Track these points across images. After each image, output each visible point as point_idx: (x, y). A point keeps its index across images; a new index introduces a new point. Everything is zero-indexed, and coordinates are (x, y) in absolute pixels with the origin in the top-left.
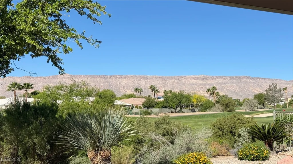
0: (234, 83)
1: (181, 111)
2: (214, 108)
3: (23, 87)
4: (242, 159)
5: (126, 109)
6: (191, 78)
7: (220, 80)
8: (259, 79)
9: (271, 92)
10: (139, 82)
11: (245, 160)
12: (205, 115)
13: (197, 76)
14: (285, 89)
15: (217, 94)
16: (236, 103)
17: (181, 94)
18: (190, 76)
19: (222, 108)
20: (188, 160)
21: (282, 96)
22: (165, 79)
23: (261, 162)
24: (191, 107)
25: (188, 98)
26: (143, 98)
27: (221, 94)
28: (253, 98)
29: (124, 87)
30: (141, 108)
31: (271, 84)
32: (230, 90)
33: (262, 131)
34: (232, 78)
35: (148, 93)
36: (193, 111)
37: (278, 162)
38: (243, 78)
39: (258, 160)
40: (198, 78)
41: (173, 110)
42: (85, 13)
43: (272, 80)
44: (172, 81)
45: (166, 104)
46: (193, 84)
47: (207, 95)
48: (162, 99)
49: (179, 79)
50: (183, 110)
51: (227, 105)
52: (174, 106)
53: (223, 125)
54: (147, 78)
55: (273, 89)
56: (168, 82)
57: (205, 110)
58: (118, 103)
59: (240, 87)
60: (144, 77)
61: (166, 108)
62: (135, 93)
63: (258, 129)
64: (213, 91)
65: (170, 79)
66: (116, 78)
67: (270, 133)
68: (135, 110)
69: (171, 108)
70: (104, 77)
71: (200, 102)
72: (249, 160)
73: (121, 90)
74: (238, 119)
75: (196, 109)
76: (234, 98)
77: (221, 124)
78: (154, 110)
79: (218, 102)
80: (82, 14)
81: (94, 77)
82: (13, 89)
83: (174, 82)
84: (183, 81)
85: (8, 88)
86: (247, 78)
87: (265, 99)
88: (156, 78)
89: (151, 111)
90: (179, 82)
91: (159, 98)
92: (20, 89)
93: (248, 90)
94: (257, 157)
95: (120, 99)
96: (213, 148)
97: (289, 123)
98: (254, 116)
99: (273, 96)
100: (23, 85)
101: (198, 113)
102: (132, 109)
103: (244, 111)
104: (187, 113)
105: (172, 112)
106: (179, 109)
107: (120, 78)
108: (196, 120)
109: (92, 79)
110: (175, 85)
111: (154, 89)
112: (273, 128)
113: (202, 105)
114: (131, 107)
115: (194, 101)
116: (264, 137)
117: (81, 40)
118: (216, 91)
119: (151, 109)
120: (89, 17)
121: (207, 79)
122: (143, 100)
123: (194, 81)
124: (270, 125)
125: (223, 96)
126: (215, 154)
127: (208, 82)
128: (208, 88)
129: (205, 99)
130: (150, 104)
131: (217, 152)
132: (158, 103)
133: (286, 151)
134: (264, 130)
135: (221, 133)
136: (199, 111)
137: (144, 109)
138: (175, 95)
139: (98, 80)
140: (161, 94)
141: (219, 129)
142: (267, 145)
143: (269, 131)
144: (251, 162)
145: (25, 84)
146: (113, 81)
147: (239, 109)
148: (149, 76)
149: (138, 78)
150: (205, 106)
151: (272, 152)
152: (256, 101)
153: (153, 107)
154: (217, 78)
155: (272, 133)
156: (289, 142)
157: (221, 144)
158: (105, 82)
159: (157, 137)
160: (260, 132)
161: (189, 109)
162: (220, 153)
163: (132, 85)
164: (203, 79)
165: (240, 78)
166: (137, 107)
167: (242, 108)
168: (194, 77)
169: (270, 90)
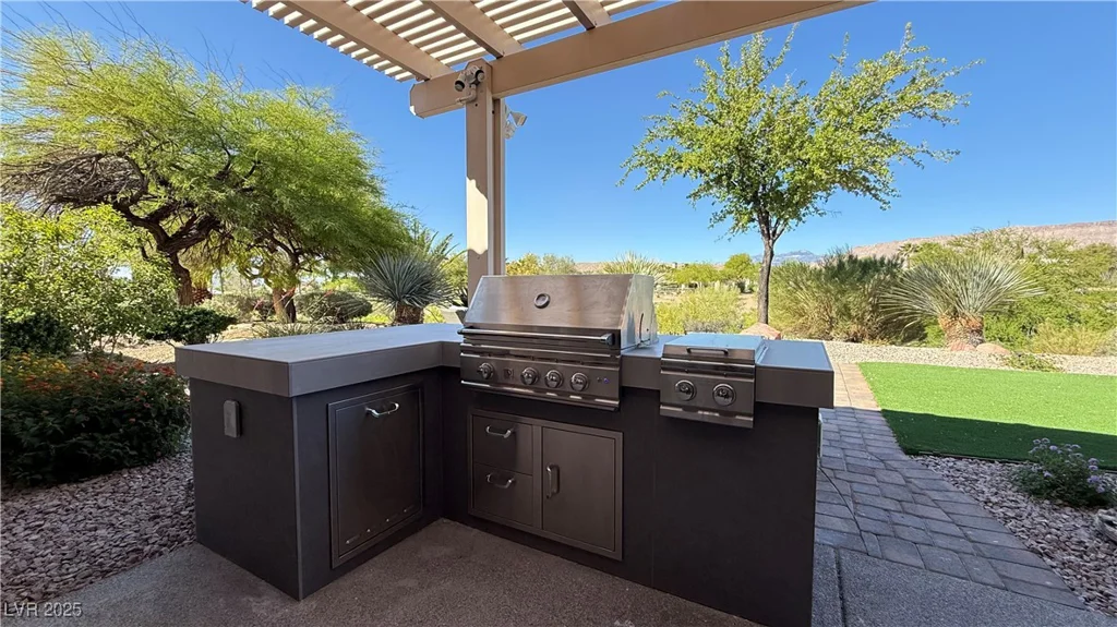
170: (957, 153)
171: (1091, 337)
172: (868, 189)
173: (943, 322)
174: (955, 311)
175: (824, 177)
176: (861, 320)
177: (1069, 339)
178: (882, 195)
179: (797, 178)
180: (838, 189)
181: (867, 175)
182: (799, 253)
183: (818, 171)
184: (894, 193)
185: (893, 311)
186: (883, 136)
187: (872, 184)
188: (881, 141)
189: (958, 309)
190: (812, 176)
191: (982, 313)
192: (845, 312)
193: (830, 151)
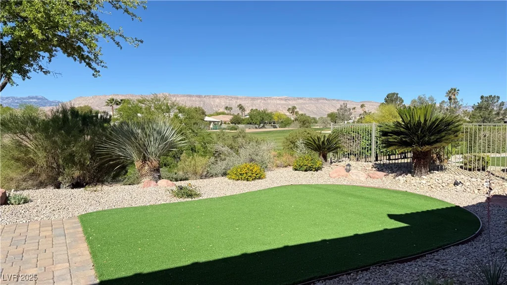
0: (312, 104)
1: (263, 127)
2: (293, 125)
3: (120, 103)
4: (296, 170)
5: (215, 124)
6: (276, 99)
7: (300, 101)
8: (334, 100)
9: (342, 111)
10: (231, 102)
11: (299, 170)
12: (284, 130)
13: (281, 97)
14: (354, 108)
15: (297, 113)
16: (313, 121)
17: (264, 112)
18: (275, 97)
19: (300, 124)
20: (240, 171)
21: (351, 114)
22: (253, 99)
23: (314, 173)
24: (273, 123)
25: (270, 116)
26: (231, 115)
27: (300, 113)
28: (326, 116)
29: (217, 106)
30: (228, 124)
31: (342, 104)
32: (309, 110)
33: (317, 143)
34: (310, 99)
35: (236, 111)
36: (275, 127)
37: (330, 173)
38: (321, 99)
39: (311, 170)
40: (282, 99)
41: (257, 126)
42: (121, 7)
43: (345, 101)
44: (259, 101)
45: (251, 121)
46: (278, 104)
47: (288, 114)
48: (248, 116)
49: (265, 100)
50: (265, 126)
51: (303, 122)
52: (258, 123)
53: (294, 138)
54: (237, 98)
55: (344, 109)
56: (255, 102)
57: (285, 126)
58: (207, 119)
59: (317, 107)
60: (235, 98)
61: (251, 124)
62: (226, 111)
63: (314, 140)
64: (293, 110)
65: (258, 99)
66: (210, 98)
67: (325, 144)
68: (224, 126)
69: (256, 124)
70: (199, 96)
71: (281, 119)
72: (302, 171)
73: (214, 109)
74: (308, 133)
75: (277, 125)
76: (311, 116)
77: (293, 138)
78: (240, 126)
79: (296, 120)
80: (117, 8)
81: (190, 96)
82: (111, 104)
83: (261, 102)
84: (269, 101)
85: (106, 104)
86: (324, 99)
87: (336, 117)
88: (245, 98)
89: (238, 127)
90: (265, 102)
91: (245, 116)
92: (117, 104)
93: (324, 110)
94: (310, 168)
95: (210, 116)
96: (284, 159)
97: (344, 135)
98: (322, 132)
99: (343, 115)
100: (120, 101)
101: (278, 129)
102: (221, 125)
103: (318, 127)
104: (269, 129)
105: (256, 128)
106: (262, 125)
107: (213, 98)
108: (277, 134)
109: (189, 98)
110: (261, 105)
111: (241, 107)
112: (327, 139)
113: (282, 122)
114: (220, 123)
115: (276, 119)
116: (319, 148)
117: (117, 38)
118: (296, 110)
119: (238, 125)
120: (125, 11)
121: (289, 100)
122: (231, 117)
123: (278, 102)
124: (325, 137)
125: (302, 115)
126: (286, 164)
127: (290, 102)
128: (290, 107)
129: (285, 117)
130: (236, 121)
131: (288, 162)
132: (243, 120)
133: (340, 162)
134: (319, 142)
135: (292, 145)
136: (280, 127)
137: (232, 125)
138: (259, 113)
139: (194, 99)
140: (247, 112)
141: (291, 142)
142: (321, 156)
143: (323, 142)
144: (304, 173)
145: (122, 100)
146: (207, 100)
147: (314, 126)
148: (239, 96)
149: (230, 99)
150: (286, 123)
151: (326, 163)
152: (329, 119)
153: (239, 123)
154: (298, 99)
155: (326, 144)
156: (344, 153)
157: (292, 156)
158: (200, 101)
159: (223, 149)
160: (315, 143)
161: (271, 126)
162: (291, 164)
163: (224, 104)
164: (286, 100)
165: (318, 99)
166: (225, 123)
167: (317, 125)
168: (278, 98)
169: (341, 109)
170: (142, 42)
171: (201, 160)
172: (82, 58)
173: (138, 164)
174: (144, 157)
175: (40, 37)
176: (82, 166)
177: (193, 162)
178: (94, 65)
179: (17, 33)
180: (59, 53)
181: (81, 45)
182: (36, 98)
183: (36, 31)
184: (102, 64)
185: (105, 158)
186: (92, 16)
187: (86, 54)
188: (91, 19)
189: (146, 155)
190: (30, 35)
191: (159, 157)
192: (70, 160)
193: (48, 16)
